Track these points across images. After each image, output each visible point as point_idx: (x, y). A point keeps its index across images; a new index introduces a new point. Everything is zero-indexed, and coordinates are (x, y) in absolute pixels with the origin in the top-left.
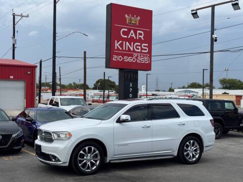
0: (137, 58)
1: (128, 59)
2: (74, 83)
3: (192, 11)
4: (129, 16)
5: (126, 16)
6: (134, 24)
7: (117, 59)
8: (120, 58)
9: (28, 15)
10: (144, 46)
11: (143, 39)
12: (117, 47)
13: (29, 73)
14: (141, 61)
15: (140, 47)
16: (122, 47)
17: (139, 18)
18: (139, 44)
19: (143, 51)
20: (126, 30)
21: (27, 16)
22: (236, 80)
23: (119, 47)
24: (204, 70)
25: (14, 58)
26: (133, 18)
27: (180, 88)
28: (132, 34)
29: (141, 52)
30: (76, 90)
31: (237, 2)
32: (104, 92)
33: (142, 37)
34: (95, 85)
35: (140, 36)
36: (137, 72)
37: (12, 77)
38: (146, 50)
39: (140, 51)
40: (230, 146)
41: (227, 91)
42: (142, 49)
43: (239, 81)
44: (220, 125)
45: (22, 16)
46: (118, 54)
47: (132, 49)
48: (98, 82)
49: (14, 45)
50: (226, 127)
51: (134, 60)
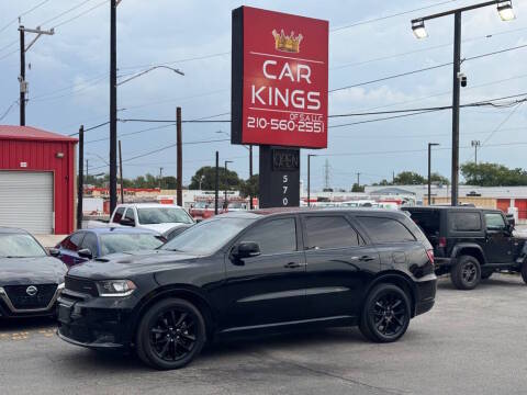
0: (296, 121)
1: (280, 125)
2: (149, 176)
3: (413, 22)
4: (279, 33)
5: (274, 32)
6: (289, 50)
7: (255, 124)
8: (263, 123)
9: (52, 30)
10: (312, 97)
11: (309, 82)
12: (256, 99)
13: (61, 155)
14: (305, 128)
15: (303, 100)
16: (266, 100)
17: (300, 37)
18: (302, 92)
19: (310, 107)
20: (274, 63)
21: (51, 32)
22: (495, 165)
23: (261, 100)
24: (430, 145)
25: (23, 123)
26: (287, 38)
27: (375, 185)
28: (286, 71)
29: (306, 110)
30: (154, 190)
31: (509, 3)
32: (217, 194)
33: (307, 77)
34: (193, 179)
35: (303, 76)
36: (298, 152)
37: (24, 165)
38: (315, 104)
39: (302, 106)
40: (500, 304)
41: (477, 190)
42: (307, 103)
43: (503, 168)
44: (476, 261)
45: (39, 32)
46: (258, 115)
47: (286, 103)
48: (200, 173)
49: (22, 95)
50: (487, 264)
51: (291, 125)
